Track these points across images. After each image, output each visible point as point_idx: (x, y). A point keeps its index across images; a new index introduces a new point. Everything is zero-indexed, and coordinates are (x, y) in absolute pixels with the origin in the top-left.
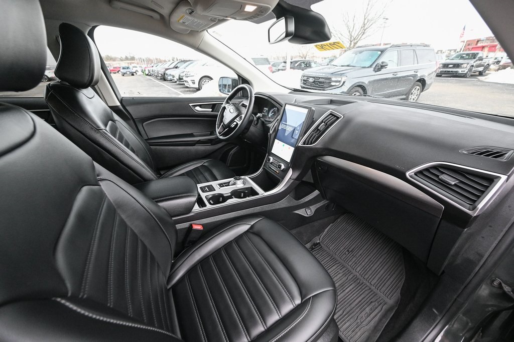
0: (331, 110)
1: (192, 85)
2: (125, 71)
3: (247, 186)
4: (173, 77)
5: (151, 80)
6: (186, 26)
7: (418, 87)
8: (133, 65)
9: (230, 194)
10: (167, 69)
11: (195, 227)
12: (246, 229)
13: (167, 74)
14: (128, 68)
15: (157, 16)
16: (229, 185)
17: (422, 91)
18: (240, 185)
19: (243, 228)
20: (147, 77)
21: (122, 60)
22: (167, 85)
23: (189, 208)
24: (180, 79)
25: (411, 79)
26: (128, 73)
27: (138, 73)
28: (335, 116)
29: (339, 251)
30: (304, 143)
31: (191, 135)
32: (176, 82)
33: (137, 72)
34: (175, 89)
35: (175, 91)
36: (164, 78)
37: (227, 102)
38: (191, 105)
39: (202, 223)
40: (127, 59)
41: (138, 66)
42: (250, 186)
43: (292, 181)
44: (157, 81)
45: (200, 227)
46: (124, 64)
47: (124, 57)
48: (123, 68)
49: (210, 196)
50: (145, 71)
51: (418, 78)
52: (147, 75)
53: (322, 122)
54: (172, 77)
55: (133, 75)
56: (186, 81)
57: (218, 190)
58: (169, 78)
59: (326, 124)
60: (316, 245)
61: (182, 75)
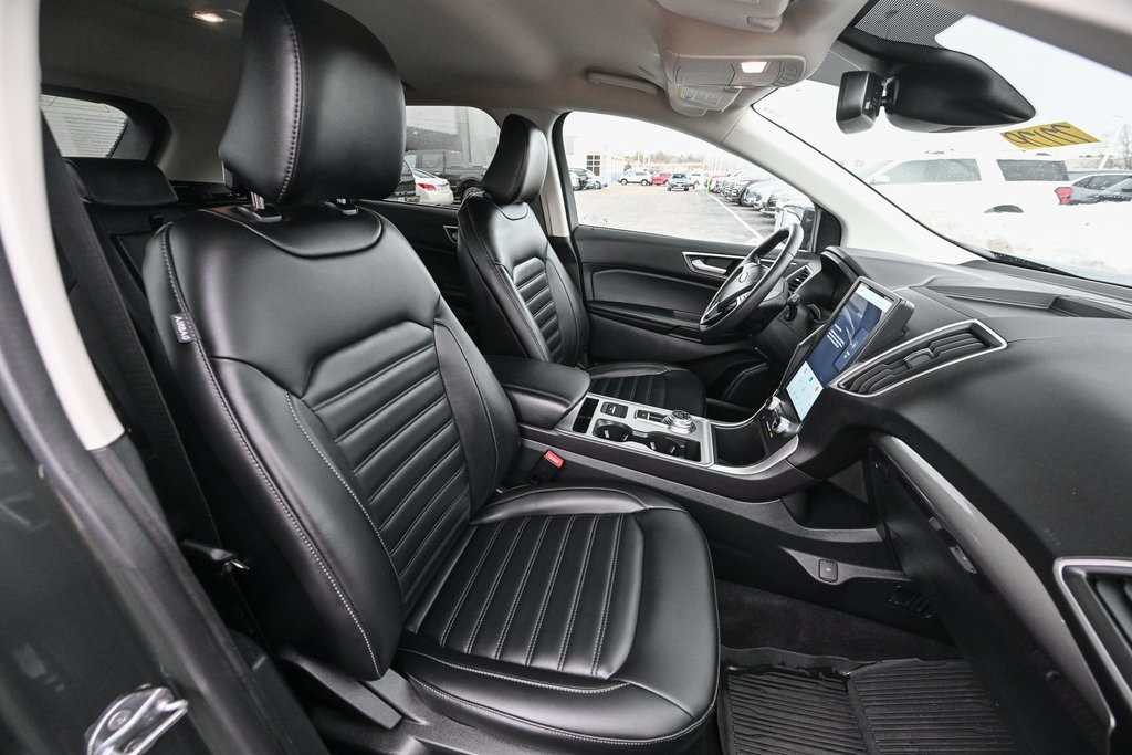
0: (975, 321)
3: (693, 437)
4: (759, 198)
5: (714, 201)
6: (693, 103)
8: (696, 171)
9: (646, 436)
11: (550, 457)
12: (633, 510)
13: (748, 193)
14: (683, 176)
15: (650, 90)
16: (659, 421)
18: (681, 428)
19: (628, 506)
20: (712, 196)
21: (680, 161)
22: (739, 215)
23: (553, 421)
24: (771, 203)
26: (680, 185)
27: (697, 188)
28: (980, 339)
29: (889, 736)
30: (848, 385)
31: (669, 313)
32: (759, 210)
33: (696, 186)
34: (751, 223)
35: (749, 228)
36: (739, 201)
37: (752, 259)
38: (685, 253)
39: (566, 458)
40: (690, 159)
41: (703, 173)
42: (697, 440)
43: (788, 467)
44: (724, 206)
45: (558, 462)
46: (680, 169)
47: (686, 156)
48: (675, 177)
49: (609, 423)
50: (711, 183)
52: (712, 191)
53: (927, 344)
54: (755, 199)
55: (686, 190)
57: (630, 420)
58: (750, 200)
59: (937, 355)
60: (830, 673)
61: (776, 195)
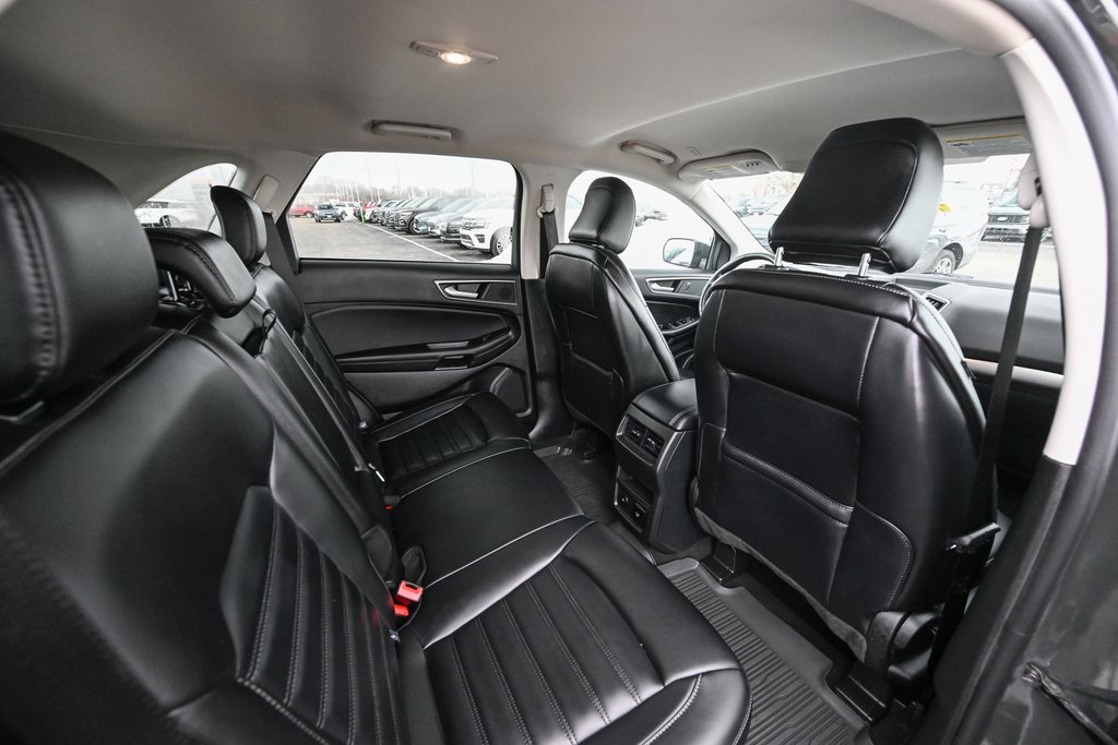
1: (478, 245)
2: (323, 213)
4: (433, 227)
5: (379, 231)
7: (947, 260)
10: (415, 213)
13: (417, 222)
14: (329, 207)
15: (671, 161)
17: (956, 268)
22: (417, 242)
24: (450, 231)
25: (932, 244)
26: (329, 217)
27: (346, 219)
32: (438, 237)
34: (438, 250)
36: (409, 229)
41: (346, 203)
44: (395, 235)
48: (323, 208)
50: (364, 213)
51: (949, 243)
54: (429, 228)
55: (337, 221)
56: (464, 237)
58: (422, 229)
61: (454, 224)
